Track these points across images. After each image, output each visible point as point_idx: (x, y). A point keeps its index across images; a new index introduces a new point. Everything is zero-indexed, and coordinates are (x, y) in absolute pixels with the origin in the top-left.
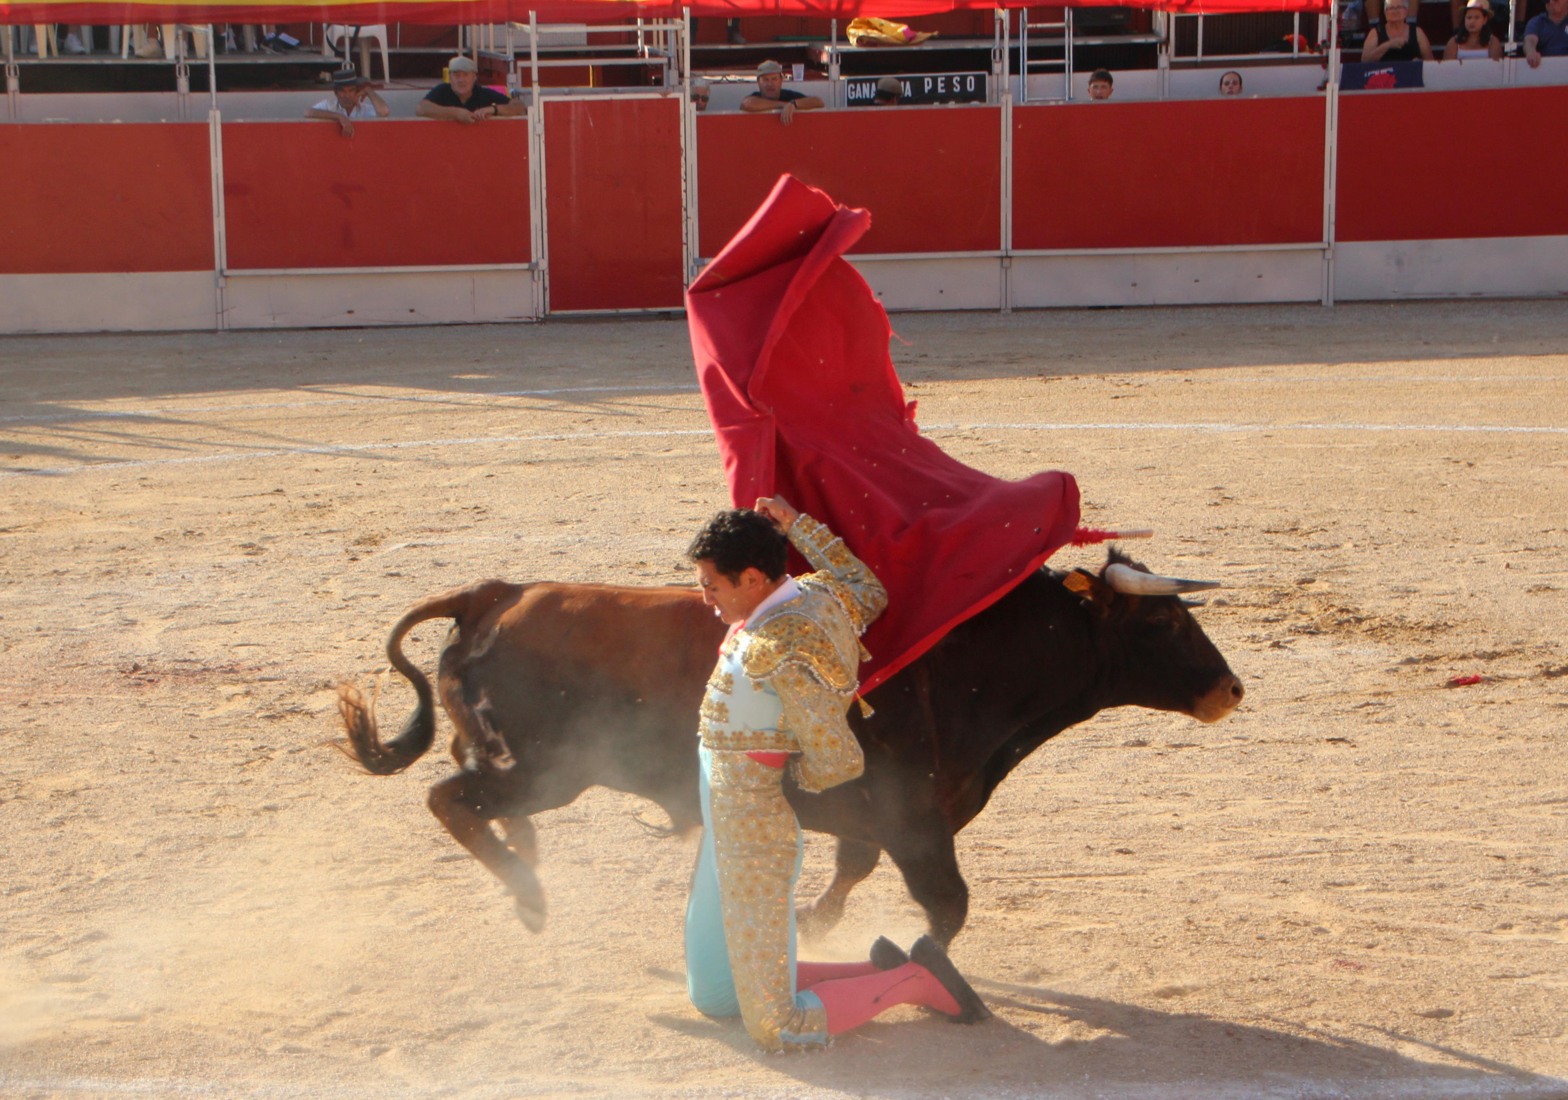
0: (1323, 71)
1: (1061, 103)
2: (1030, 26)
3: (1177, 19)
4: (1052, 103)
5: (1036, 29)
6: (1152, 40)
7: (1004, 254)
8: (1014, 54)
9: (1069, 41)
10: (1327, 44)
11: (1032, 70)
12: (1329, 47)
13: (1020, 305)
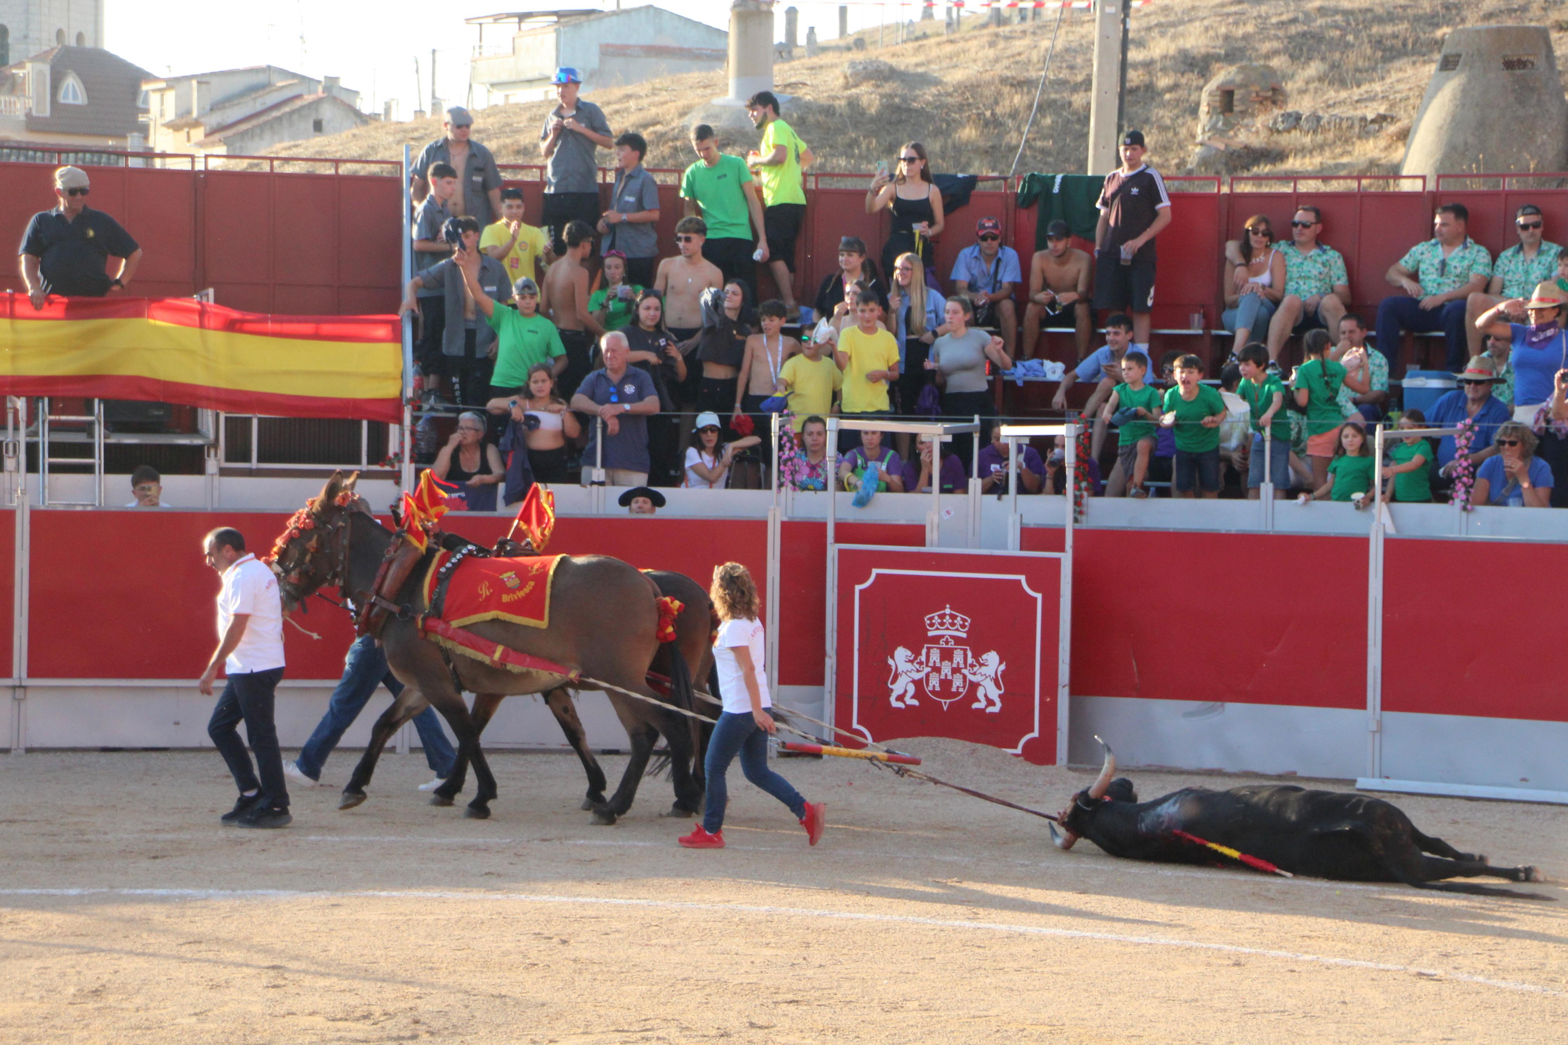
0: (395, 488)
1: (89, 508)
2: (52, 417)
3: (226, 418)
4: (79, 508)
5: (59, 421)
6: (198, 441)
7: (17, 683)
8: (32, 449)
9: (100, 438)
10: (399, 457)
11: (54, 469)
12: (401, 461)
13: (36, 745)
